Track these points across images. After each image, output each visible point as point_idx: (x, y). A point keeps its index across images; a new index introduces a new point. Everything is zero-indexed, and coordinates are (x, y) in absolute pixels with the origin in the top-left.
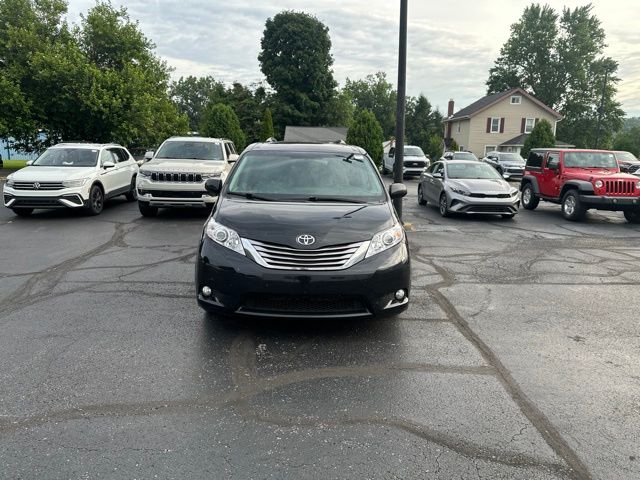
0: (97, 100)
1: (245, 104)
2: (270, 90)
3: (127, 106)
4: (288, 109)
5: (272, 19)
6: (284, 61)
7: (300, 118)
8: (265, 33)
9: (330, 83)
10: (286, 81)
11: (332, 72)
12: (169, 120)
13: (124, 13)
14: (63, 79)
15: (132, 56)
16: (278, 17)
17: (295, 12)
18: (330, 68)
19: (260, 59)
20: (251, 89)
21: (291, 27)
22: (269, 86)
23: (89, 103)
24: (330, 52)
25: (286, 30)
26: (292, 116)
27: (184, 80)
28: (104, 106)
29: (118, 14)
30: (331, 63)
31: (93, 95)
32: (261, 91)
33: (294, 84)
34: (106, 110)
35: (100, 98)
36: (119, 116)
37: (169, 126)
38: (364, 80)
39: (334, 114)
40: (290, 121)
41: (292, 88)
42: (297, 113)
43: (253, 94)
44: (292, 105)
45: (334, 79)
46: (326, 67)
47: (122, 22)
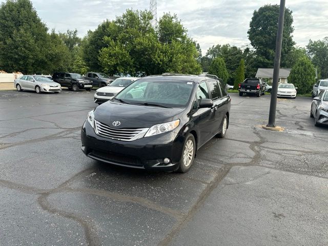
0: (158, 58)
1: (237, 57)
2: (252, 49)
3: (171, 61)
4: (261, 59)
5: (257, 11)
6: (261, 33)
7: (268, 63)
8: (253, 18)
9: (290, 43)
10: (261, 44)
11: (292, 36)
12: (192, 67)
13: (175, 16)
14: (146, 49)
15: (177, 37)
16: (261, 9)
17: (272, 5)
18: (291, 34)
19: (248, 33)
20: (242, 49)
21: (268, 13)
22: (252, 47)
23: (154, 60)
24: (292, 25)
25: (264, 16)
26: (263, 63)
27: (215, 47)
28: (160, 61)
29: (173, 18)
30: (292, 31)
31: (156, 56)
32: (247, 50)
33: (266, 45)
34: (161, 63)
35: (159, 57)
36: (167, 65)
37: (191, 70)
38: (322, 40)
39: (291, 61)
40: (262, 65)
41: (265, 47)
42: (266, 61)
43: (243, 52)
44: (264, 57)
45: (293, 40)
46: (289, 34)
47: (174, 21)
